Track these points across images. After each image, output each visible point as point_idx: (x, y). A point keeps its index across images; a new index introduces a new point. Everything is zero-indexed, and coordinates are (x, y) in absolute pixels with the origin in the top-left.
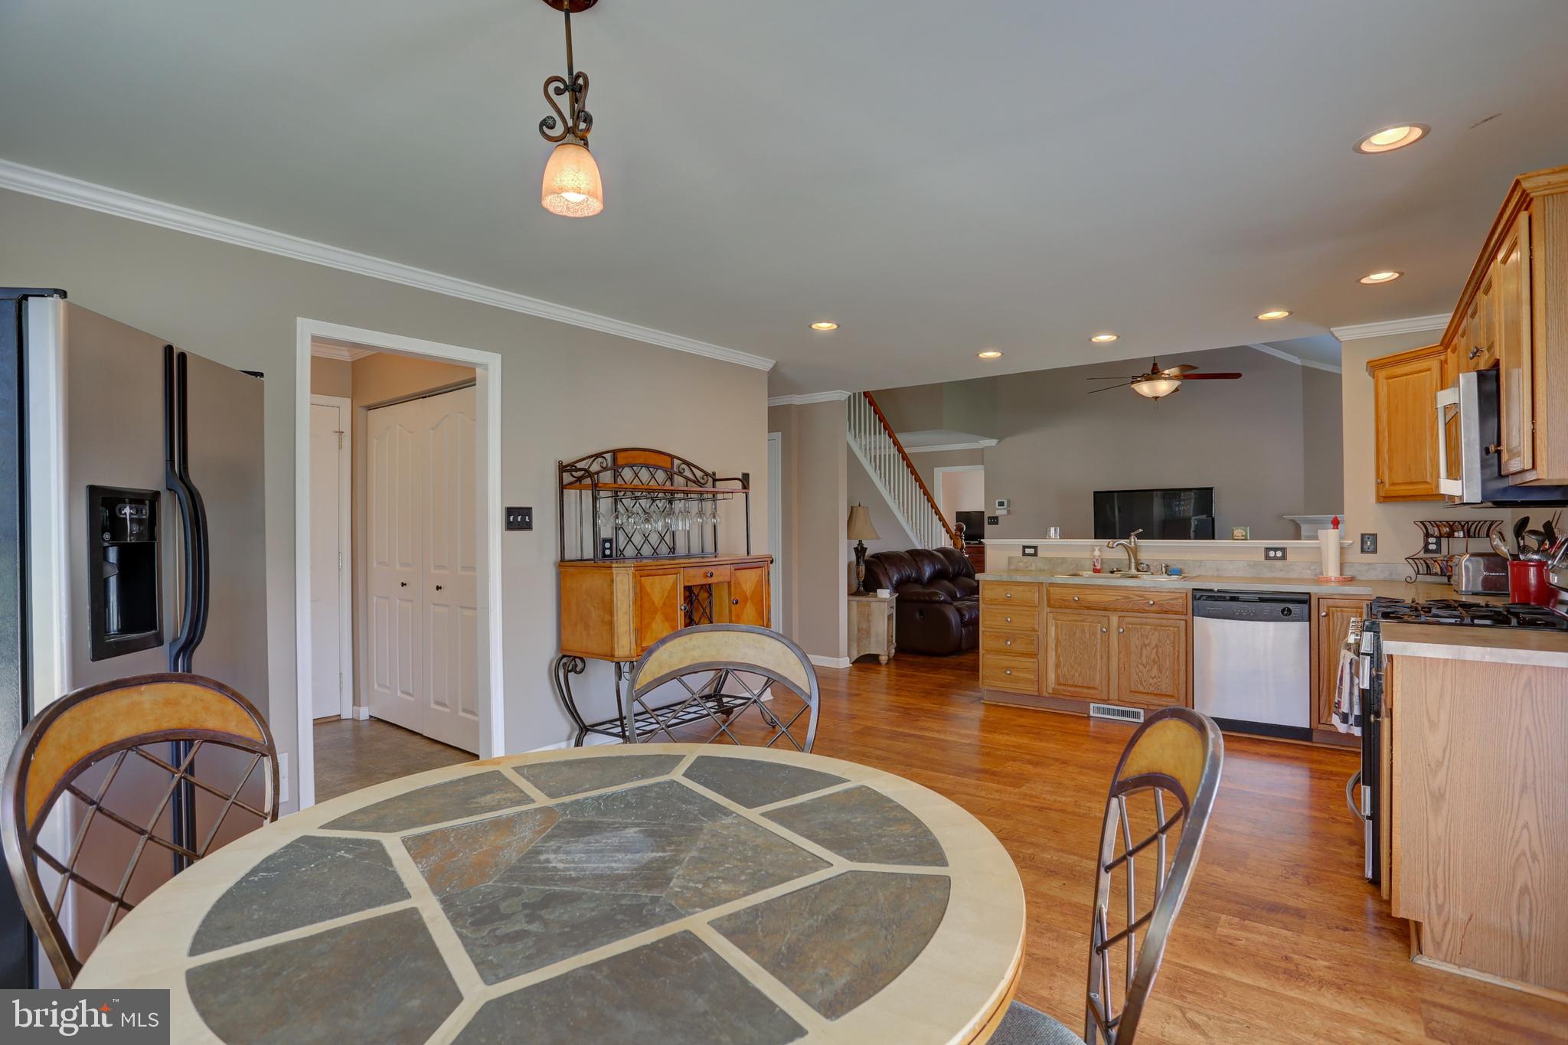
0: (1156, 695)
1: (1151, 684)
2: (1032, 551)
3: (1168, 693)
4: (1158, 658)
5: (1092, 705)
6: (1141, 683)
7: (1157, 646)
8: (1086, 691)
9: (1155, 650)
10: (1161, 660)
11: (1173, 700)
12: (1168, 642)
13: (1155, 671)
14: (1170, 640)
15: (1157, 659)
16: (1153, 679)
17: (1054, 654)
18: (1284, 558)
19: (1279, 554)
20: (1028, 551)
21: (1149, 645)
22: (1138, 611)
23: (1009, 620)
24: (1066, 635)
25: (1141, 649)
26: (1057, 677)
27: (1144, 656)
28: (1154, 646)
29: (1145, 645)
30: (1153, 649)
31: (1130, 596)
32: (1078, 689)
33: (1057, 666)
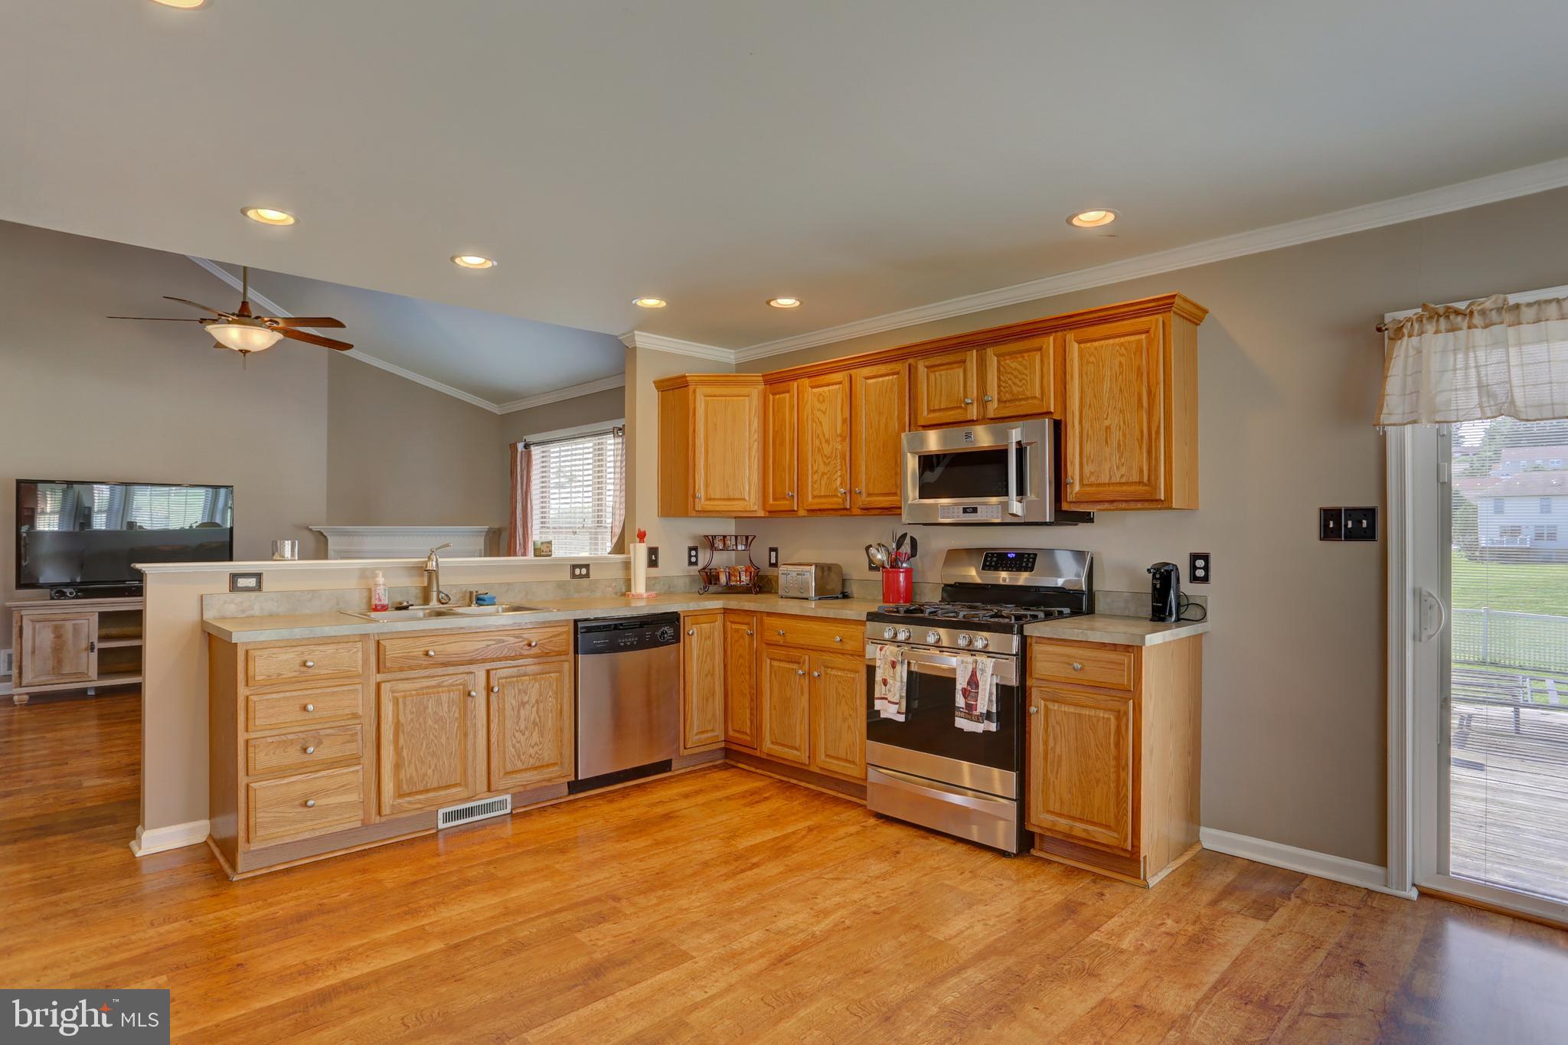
0: (536, 768)
1: (530, 756)
2: (251, 582)
3: (552, 761)
4: (539, 717)
5: (441, 812)
6: (519, 756)
7: (537, 702)
8: (443, 793)
9: (535, 709)
10: (542, 719)
11: (556, 768)
12: (550, 694)
13: (535, 737)
14: (553, 690)
15: (538, 720)
16: (533, 747)
17: (391, 748)
18: (587, 575)
19: (584, 571)
20: (242, 582)
21: (527, 702)
22: (513, 658)
23: (310, 707)
24: (412, 713)
25: (519, 711)
26: (398, 785)
27: (522, 718)
28: (534, 702)
29: (523, 704)
30: (533, 707)
31: (504, 638)
32: (431, 795)
33: (398, 767)
